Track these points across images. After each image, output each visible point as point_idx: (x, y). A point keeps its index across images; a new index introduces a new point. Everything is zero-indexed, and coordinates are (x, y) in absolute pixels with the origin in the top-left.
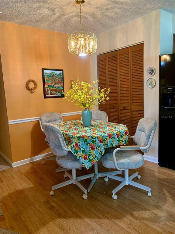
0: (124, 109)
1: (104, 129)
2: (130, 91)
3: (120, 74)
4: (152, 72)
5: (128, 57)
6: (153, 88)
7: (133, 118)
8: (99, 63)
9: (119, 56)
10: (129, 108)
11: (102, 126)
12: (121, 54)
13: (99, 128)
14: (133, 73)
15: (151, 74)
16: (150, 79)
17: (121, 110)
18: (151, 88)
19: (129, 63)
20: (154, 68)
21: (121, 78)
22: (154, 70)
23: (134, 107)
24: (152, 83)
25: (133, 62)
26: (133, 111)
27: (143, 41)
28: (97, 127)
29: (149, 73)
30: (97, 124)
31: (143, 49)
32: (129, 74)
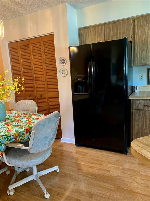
0: (41, 97)
1: (21, 122)
2: (45, 79)
3: (34, 62)
4: (63, 61)
5: (40, 46)
6: (65, 76)
7: (50, 105)
8: (11, 51)
9: (31, 45)
10: (46, 96)
11: (19, 119)
12: (33, 44)
13: (16, 121)
14: (46, 63)
15: (63, 64)
16: (62, 68)
17: (38, 98)
18: (64, 77)
19: (42, 52)
20: (65, 58)
21: (35, 67)
22: (65, 60)
23: (50, 95)
24: (65, 73)
25: (45, 52)
26: (49, 98)
27: (53, 32)
28: (13, 120)
29: (61, 62)
30: (13, 116)
31: (54, 40)
32: (43, 63)
